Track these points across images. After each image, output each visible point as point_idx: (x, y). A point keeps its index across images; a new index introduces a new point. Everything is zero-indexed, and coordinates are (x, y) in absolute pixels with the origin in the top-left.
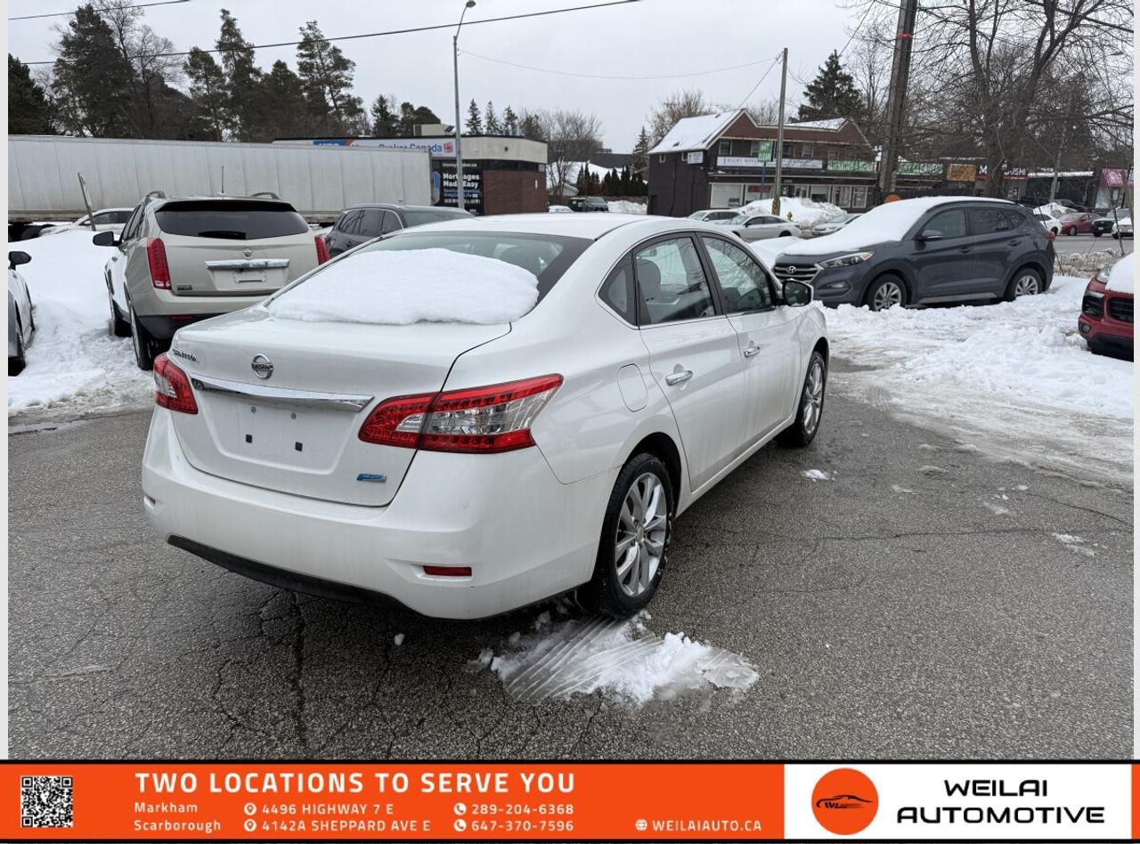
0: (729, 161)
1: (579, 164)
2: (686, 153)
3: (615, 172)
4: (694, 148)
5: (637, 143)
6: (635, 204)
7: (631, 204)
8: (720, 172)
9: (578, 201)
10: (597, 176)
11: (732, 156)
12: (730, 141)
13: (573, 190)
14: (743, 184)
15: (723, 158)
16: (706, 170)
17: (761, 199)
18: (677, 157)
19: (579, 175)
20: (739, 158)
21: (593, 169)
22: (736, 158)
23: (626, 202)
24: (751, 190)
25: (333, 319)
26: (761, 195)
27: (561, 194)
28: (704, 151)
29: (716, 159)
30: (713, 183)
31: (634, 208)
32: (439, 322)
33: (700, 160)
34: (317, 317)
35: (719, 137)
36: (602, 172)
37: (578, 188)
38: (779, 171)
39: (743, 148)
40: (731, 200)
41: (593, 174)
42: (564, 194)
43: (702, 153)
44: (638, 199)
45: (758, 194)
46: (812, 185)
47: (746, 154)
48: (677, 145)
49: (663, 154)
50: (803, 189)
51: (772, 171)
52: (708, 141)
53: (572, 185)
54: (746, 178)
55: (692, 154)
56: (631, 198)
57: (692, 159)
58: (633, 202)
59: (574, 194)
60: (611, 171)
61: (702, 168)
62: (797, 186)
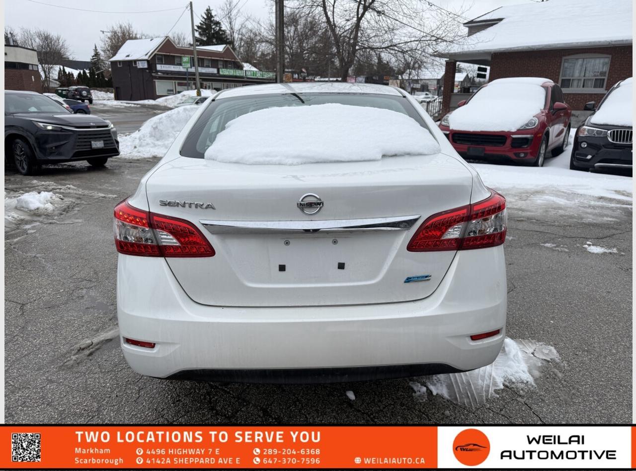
0: (164, 67)
1: (58, 66)
2: (135, 61)
3: (84, 72)
4: (140, 58)
5: (93, 54)
6: (103, 92)
7: (100, 92)
8: (159, 74)
9: (62, 90)
10: (72, 75)
11: (165, 64)
12: (162, 55)
13: (56, 83)
14: (174, 81)
15: (160, 65)
16: (151, 72)
17: (188, 90)
18: (129, 64)
19: (59, 73)
20: (170, 66)
21: (68, 70)
22: (168, 66)
23: (96, 91)
24: (180, 84)
25: (312, 161)
26: (188, 88)
27: (48, 86)
28: (148, 61)
29: (156, 66)
30: (156, 80)
31: (102, 95)
32: (395, 155)
33: (146, 66)
34: (299, 160)
35: (155, 52)
36: (75, 73)
37: (60, 82)
38: (197, 74)
39: (170, 60)
40: (168, 90)
41: (69, 73)
42: (50, 86)
43: (146, 62)
44: (104, 89)
45: (186, 87)
46: (213, 83)
47: (173, 63)
48: (128, 56)
49: (120, 62)
50: (208, 85)
51: (193, 74)
52: (149, 54)
53: (55, 80)
54: (175, 77)
55: (139, 62)
56: (98, 89)
57: (140, 65)
58: (101, 91)
59: (57, 86)
60: (82, 72)
61: (147, 71)
62: (205, 83)
